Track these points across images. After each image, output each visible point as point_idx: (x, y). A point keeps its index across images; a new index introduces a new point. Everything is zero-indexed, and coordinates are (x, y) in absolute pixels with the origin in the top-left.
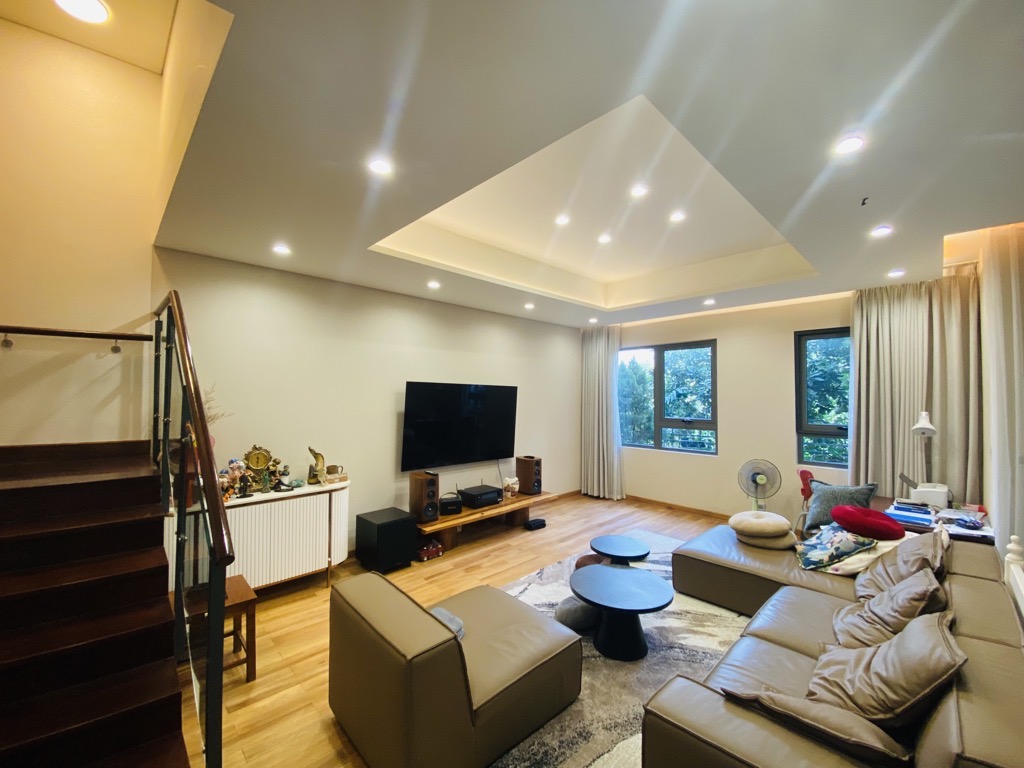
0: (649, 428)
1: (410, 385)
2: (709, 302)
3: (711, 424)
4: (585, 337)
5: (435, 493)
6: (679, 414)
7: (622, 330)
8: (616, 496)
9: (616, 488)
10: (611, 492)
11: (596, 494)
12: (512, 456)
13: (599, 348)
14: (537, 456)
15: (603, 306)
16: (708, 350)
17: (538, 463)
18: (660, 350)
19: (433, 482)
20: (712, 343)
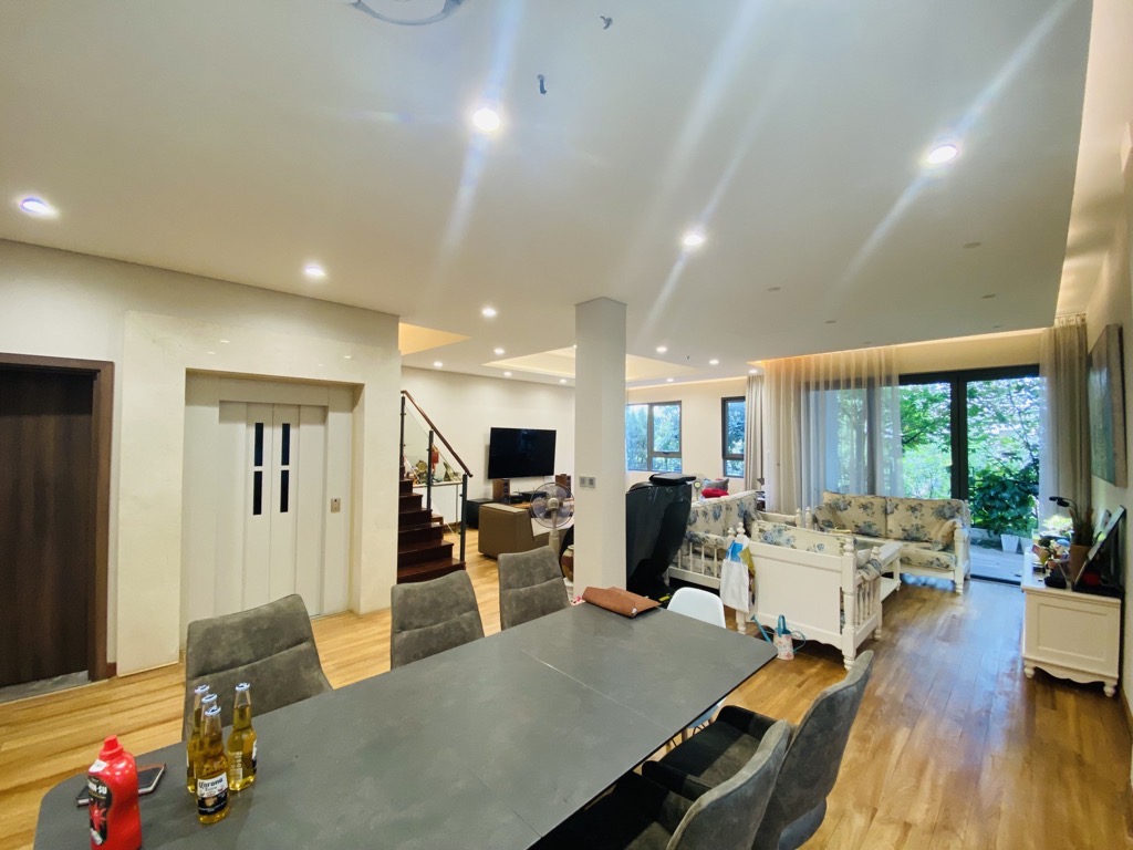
1: (492, 429)
2: (670, 380)
5: (508, 490)
12: (552, 474)
14: (568, 474)
16: (677, 407)
17: (569, 478)
18: (652, 405)
19: (507, 484)
20: (679, 403)
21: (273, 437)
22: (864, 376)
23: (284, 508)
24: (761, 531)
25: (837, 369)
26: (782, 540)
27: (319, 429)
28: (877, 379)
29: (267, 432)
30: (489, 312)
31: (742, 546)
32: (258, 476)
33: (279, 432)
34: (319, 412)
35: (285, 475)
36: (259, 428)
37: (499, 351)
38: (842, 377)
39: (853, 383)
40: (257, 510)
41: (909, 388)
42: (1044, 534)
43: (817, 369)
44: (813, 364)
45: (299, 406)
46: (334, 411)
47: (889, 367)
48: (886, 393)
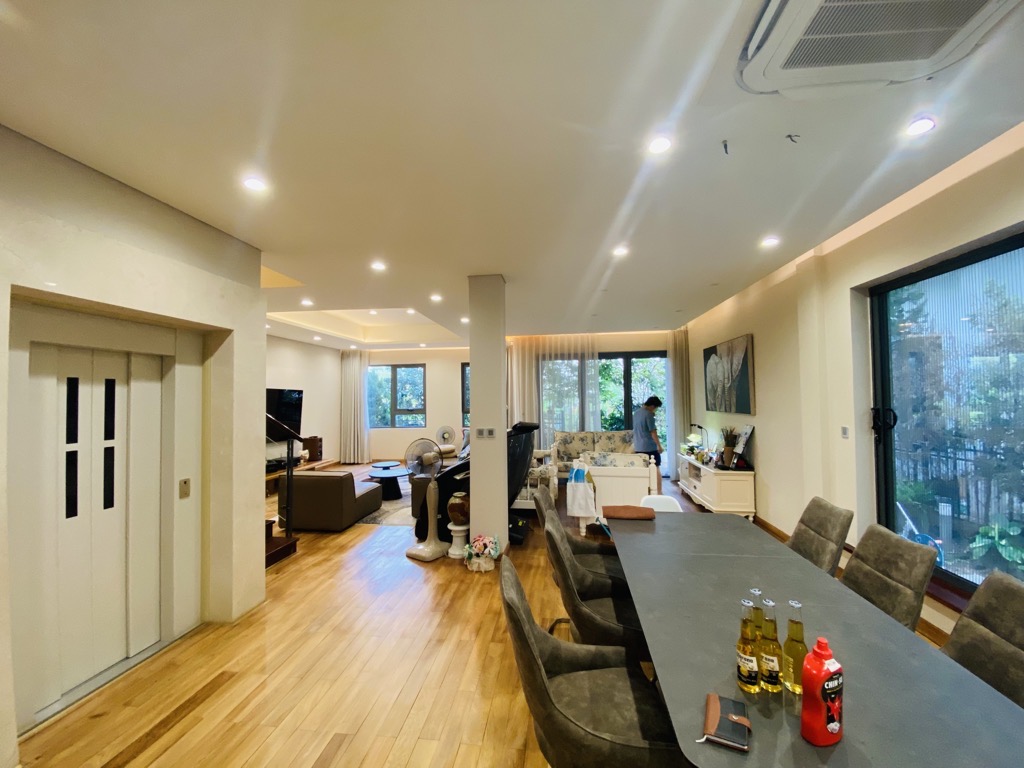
0: (384, 418)
2: (422, 345)
3: (422, 411)
4: (344, 356)
6: (404, 407)
7: (370, 354)
8: (366, 461)
9: (366, 455)
10: (362, 459)
11: (352, 461)
12: (300, 437)
13: (354, 365)
15: (363, 340)
16: (421, 369)
17: (321, 440)
18: (395, 367)
20: (423, 366)
21: (91, 398)
22: (579, 352)
23: (109, 502)
24: (592, 458)
25: (562, 346)
26: (607, 462)
27: (154, 387)
28: (586, 355)
29: (83, 390)
30: (379, 266)
31: (584, 472)
32: (72, 458)
33: (100, 391)
34: (155, 365)
35: (109, 453)
36: (73, 386)
37: (307, 302)
38: (566, 352)
39: (572, 356)
40: (72, 510)
41: (604, 361)
42: (691, 444)
43: (550, 347)
44: (547, 341)
45: (128, 355)
46: (180, 363)
47: (593, 348)
48: (589, 363)
